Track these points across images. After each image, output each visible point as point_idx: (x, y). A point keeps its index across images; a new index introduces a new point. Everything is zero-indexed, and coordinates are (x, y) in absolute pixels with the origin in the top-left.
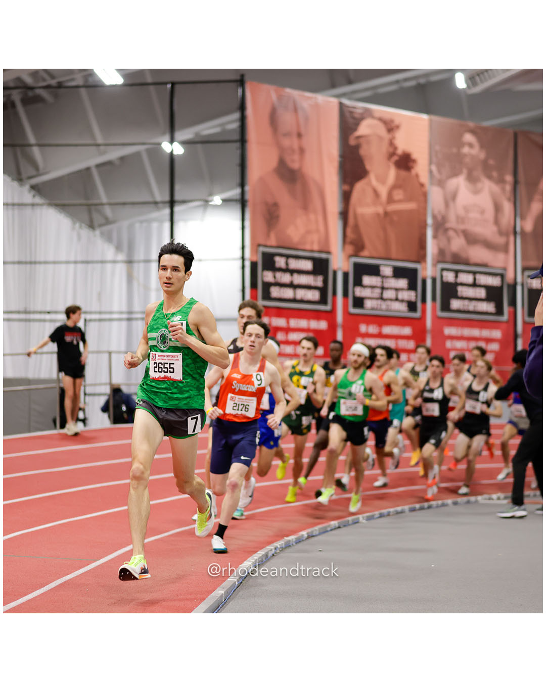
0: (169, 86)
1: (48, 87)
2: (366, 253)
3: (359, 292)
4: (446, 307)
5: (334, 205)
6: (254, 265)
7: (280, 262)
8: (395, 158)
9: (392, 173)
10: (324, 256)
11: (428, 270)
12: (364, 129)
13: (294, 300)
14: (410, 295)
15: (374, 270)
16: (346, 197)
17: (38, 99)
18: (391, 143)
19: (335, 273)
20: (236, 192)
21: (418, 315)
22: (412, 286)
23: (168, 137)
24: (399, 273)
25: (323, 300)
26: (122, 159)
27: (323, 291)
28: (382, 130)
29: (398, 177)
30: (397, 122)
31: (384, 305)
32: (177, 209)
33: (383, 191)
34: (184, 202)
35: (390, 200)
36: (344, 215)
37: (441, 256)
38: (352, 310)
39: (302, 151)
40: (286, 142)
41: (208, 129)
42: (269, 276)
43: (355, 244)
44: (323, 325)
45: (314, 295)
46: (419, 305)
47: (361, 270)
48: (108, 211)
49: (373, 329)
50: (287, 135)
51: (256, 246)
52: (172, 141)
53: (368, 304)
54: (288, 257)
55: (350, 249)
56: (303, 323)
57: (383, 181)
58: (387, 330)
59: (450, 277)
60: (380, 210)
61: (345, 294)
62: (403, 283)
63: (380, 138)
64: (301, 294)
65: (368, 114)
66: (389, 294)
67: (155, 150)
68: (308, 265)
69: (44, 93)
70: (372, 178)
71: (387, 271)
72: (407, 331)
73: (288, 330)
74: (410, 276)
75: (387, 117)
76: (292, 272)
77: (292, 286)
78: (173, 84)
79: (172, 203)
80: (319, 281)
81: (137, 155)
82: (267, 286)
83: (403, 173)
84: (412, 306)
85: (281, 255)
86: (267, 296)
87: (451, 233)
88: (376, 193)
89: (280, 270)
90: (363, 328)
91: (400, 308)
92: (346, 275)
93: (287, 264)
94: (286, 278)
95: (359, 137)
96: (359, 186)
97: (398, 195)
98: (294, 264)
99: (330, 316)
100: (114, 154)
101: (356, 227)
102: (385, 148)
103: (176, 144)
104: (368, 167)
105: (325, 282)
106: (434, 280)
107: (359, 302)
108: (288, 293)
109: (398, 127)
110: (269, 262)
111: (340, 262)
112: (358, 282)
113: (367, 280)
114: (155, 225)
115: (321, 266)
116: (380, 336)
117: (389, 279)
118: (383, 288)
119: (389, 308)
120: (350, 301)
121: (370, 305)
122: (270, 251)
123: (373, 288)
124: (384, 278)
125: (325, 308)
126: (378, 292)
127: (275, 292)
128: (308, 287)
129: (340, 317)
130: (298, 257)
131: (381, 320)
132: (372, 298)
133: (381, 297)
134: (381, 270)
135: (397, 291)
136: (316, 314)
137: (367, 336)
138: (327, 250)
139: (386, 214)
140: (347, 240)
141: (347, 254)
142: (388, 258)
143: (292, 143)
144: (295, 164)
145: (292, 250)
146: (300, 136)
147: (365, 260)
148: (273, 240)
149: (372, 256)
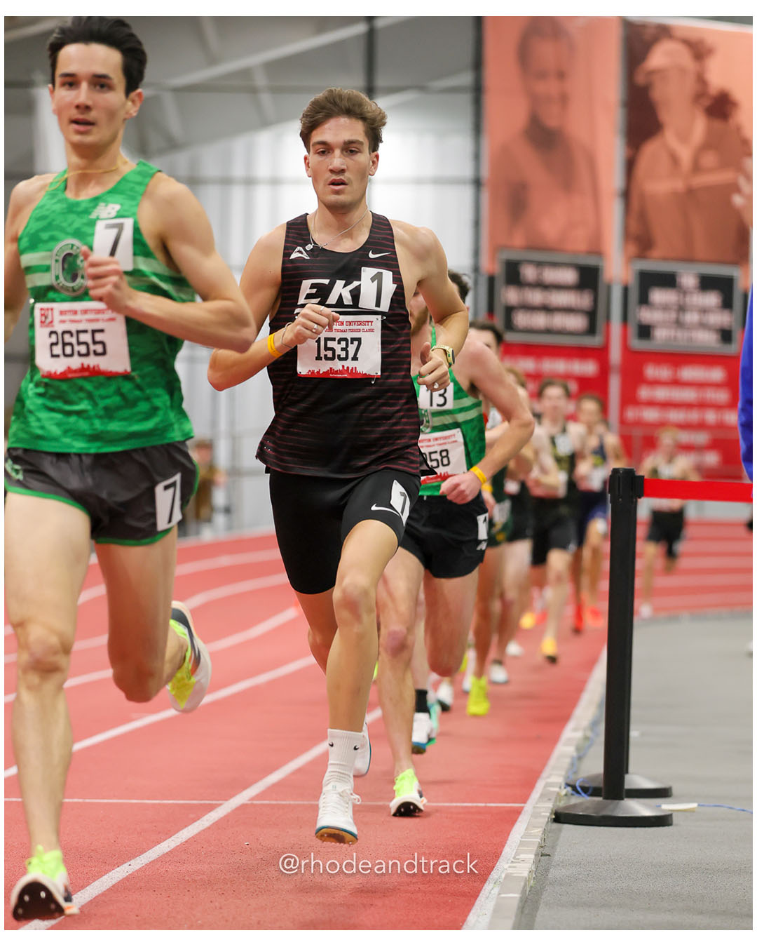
2: (656, 253)
3: (646, 315)
5: (612, 177)
6: (491, 280)
7: (529, 273)
8: (707, 102)
9: (700, 126)
10: (590, 261)
12: (659, 57)
13: (548, 331)
14: (722, 319)
15: (668, 281)
18: (701, 80)
19: (609, 288)
21: (734, 349)
22: (727, 304)
24: (707, 283)
25: (591, 330)
27: (592, 315)
28: (685, 58)
29: (710, 133)
30: (710, 40)
31: (682, 335)
33: (685, 154)
35: (696, 168)
38: (637, 344)
39: (564, 99)
40: (542, 88)
42: (511, 295)
43: (639, 237)
44: (588, 368)
45: (576, 322)
46: (737, 335)
47: (650, 281)
49: (664, 373)
50: (542, 75)
51: (496, 249)
54: (539, 264)
55: (633, 249)
56: (560, 365)
57: (684, 137)
58: (689, 373)
60: (679, 185)
61: (625, 319)
62: (712, 299)
63: (682, 71)
64: (560, 321)
65: (665, 32)
66: (691, 317)
68: (569, 276)
70: (670, 137)
71: (688, 280)
72: (717, 374)
73: (537, 377)
74: (723, 287)
75: (693, 36)
76: (546, 287)
77: (547, 309)
80: (584, 300)
82: (509, 310)
83: (717, 124)
84: (726, 335)
85: (530, 262)
86: (509, 325)
88: (675, 160)
89: (529, 286)
90: (651, 371)
91: (707, 340)
92: (626, 290)
93: (539, 275)
94: (536, 297)
95: (651, 73)
97: (709, 159)
98: (551, 275)
99: (600, 354)
101: (643, 217)
102: (690, 86)
105: (595, 301)
107: (645, 331)
108: (540, 320)
110: (513, 274)
111: (618, 268)
112: (644, 300)
113: (659, 296)
115: (589, 278)
116: (676, 383)
117: (691, 293)
118: (682, 309)
119: (690, 339)
120: (632, 330)
121: (662, 335)
122: (514, 256)
123: (665, 308)
124: (684, 292)
125: (595, 341)
126: (673, 315)
127: (521, 319)
128: (568, 310)
129: (615, 355)
130: (555, 265)
131: (678, 358)
132: (665, 324)
133: (679, 324)
134: (678, 280)
135: (704, 311)
136: (580, 352)
137: (658, 383)
138: (598, 252)
139: (691, 192)
140: (627, 235)
141: (629, 260)
142: (690, 260)
143: (549, 87)
144: (552, 121)
145: (546, 254)
146: (561, 75)
147: (653, 265)
148: (519, 240)
149: (665, 259)
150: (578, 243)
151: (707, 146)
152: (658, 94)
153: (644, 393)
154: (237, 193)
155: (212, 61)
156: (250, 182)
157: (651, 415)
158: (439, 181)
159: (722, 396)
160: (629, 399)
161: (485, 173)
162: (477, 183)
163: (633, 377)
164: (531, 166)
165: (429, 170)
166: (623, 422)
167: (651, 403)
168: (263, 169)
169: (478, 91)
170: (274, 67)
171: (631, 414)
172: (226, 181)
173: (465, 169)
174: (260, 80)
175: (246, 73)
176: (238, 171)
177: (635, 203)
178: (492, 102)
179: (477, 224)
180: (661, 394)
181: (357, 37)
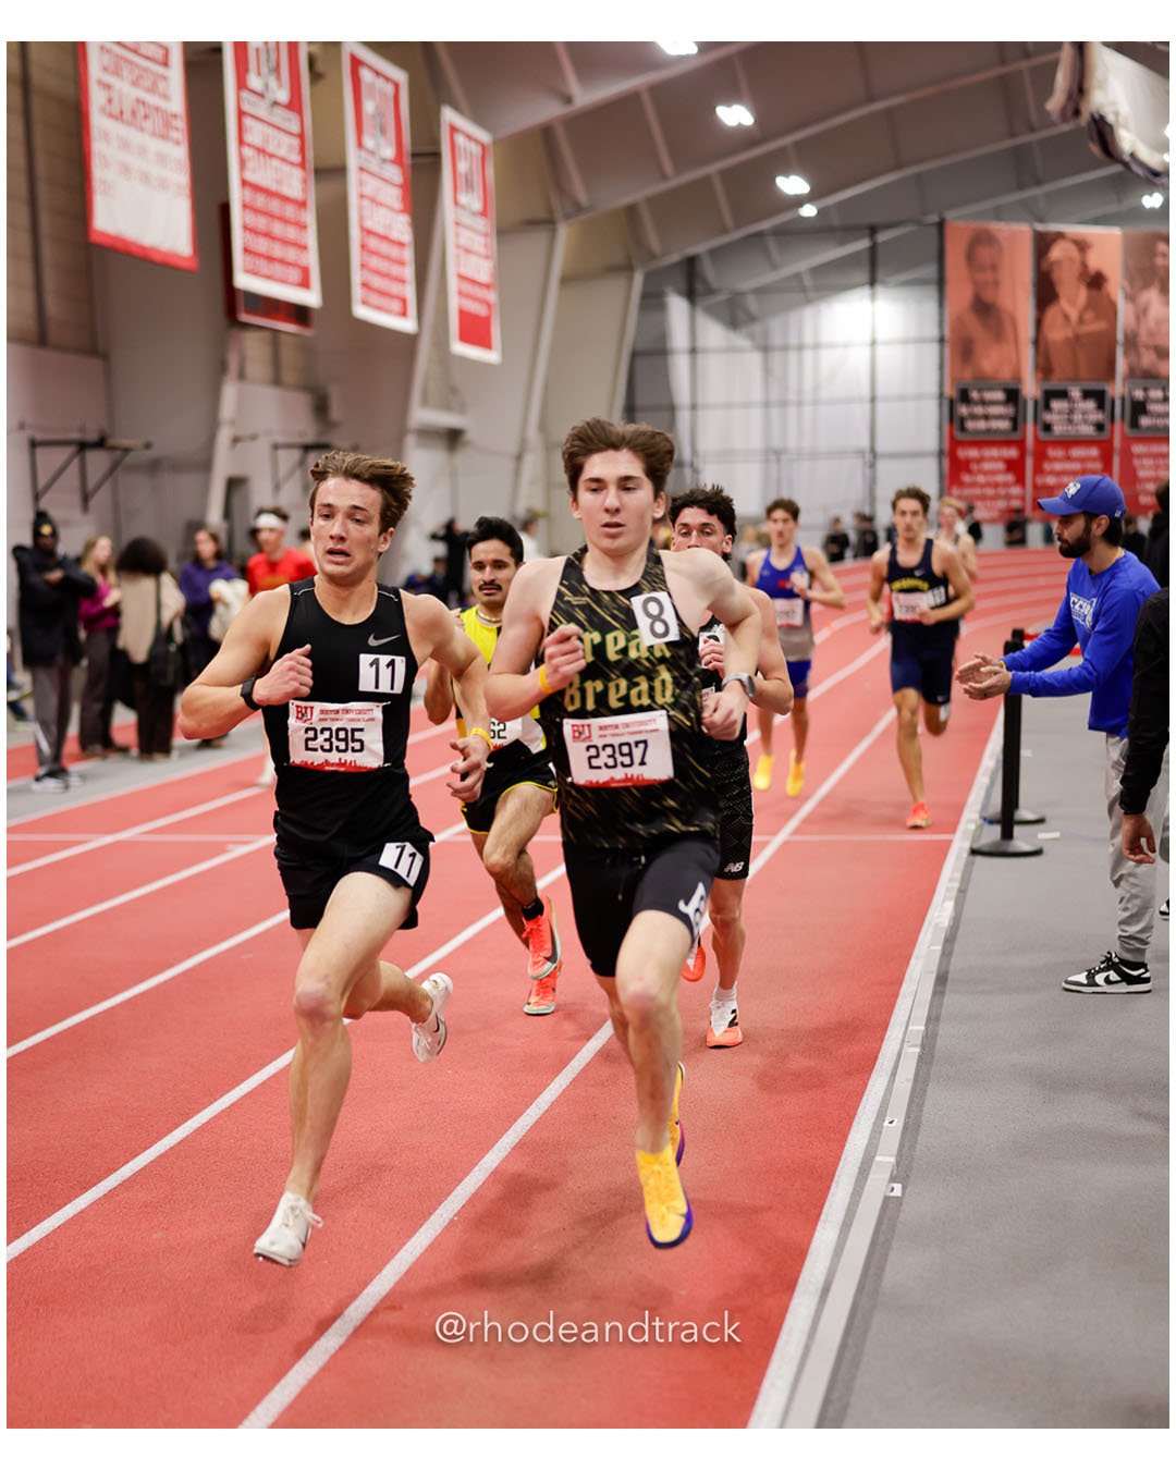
2: (1055, 377)
3: (1048, 417)
4: (1135, 424)
5: (1027, 329)
6: (952, 403)
7: (975, 395)
9: (1083, 295)
11: (1117, 389)
12: (1056, 253)
13: (989, 431)
14: (1098, 416)
15: (1063, 394)
16: (1039, 323)
18: (1083, 264)
19: (1025, 402)
21: (1105, 435)
22: (1101, 406)
24: (1087, 395)
25: (1015, 428)
27: (1014, 419)
28: (1073, 252)
29: (1088, 298)
30: (1088, 238)
31: (1072, 429)
33: (1073, 314)
35: (1081, 321)
36: (1037, 342)
37: (1134, 374)
38: (1042, 436)
39: (996, 283)
40: (981, 277)
42: (963, 410)
43: (1044, 368)
44: (1013, 453)
45: (1004, 425)
46: (1108, 426)
47: (1050, 395)
49: (1060, 453)
50: (982, 269)
51: (954, 380)
55: (1040, 375)
56: (994, 452)
57: (1073, 303)
58: (1076, 452)
59: (1139, 394)
60: (1070, 334)
61: (1035, 420)
62: (1091, 405)
63: (1072, 260)
64: (993, 424)
65: (1061, 235)
66: (1077, 417)
68: (999, 395)
70: (1064, 303)
71: (1076, 393)
72: (1094, 452)
73: (980, 460)
74: (1098, 397)
76: (985, 404)
77: (986, 417)
80: (1009, 410)
82: (962, 420)
83: (1094, 293)
84: (1100, 427)
86: (963, 429)
87: (1143, 350)
88: (1066, 317)
89: (976, 403)
90: (1052, 452)
91: (1087, 430)
92: (1036, 403)
93: (981, 396)
94: (979, 410)
95: (1052, 264)
96: (1052, 313)
97: (1089, 315)
98: (989, 396)
99: (1021, 444)
101: (1047, 358)
102: (1076, 269)
104: (1059, 289)
105: (1017, 412)
106: (1123, 399)
107: (1048, 427)
108: (982, 425)
109: (1090, 246)
110: (964, 397)
111: (1031, 389)
112: (1047, 407)
113: (1056, 405)
115: (1013, 396)
116: (1068, 458)
117: (1077, 401)
118: (1071, 412)
119: (1077, 431)
120: (1039, 427)
121: (1058, 429)
123: (1060, 412)
124: (1073, 401)
125: (1016, 436)
126: (1066, 416)
127: (970, 425)
128: (1000, 417)
129: (1029, 444)
130: (991, 389)
131: (1068, 443)
132: (1060, 422)
133: (1070, 421)
134: (1068, 393)
135: (1085, 412)
136: (1008, 443)
137: (1056, 459)
138: (1018, 378)
139: (1077, 337)
140: (1037, 367)
141: (1037, 381)
142: (1076, 379)
143: (988, 276)
144: (988, 296)
145: (986, 383)
146: (994, 268)
147: (1054, 385)
148: (968, 374)
149: (1060, 381)
150: (1006, 374)
151: (1087, 307)
152: (1056, 276)
153: (1047, 466)
154: (793, 356)
155: (774, 267)
156: (800, 348)
157: (1051, 480)
158: (920, 341)
159: (1098, 466)
160: (1038, 470)
161: (947, 333)
162: (941, 340)
163: (1041, 457)
164: (975, 327)
165: (912, 333)
166: (1035, 487)
167: (1052, 473)
168: (808, 339)
169: (941, 283)
170: (817, 271)
171: (1040, 480)
172: (785, 348)
173: (933, 332)
174: (808, 281)
175: (798, 276)
176: (793, 340)
177: (1042, 347)
178: (950, 289)
179: (941, 367)
180: (1058, 466)
181: (863, 250)
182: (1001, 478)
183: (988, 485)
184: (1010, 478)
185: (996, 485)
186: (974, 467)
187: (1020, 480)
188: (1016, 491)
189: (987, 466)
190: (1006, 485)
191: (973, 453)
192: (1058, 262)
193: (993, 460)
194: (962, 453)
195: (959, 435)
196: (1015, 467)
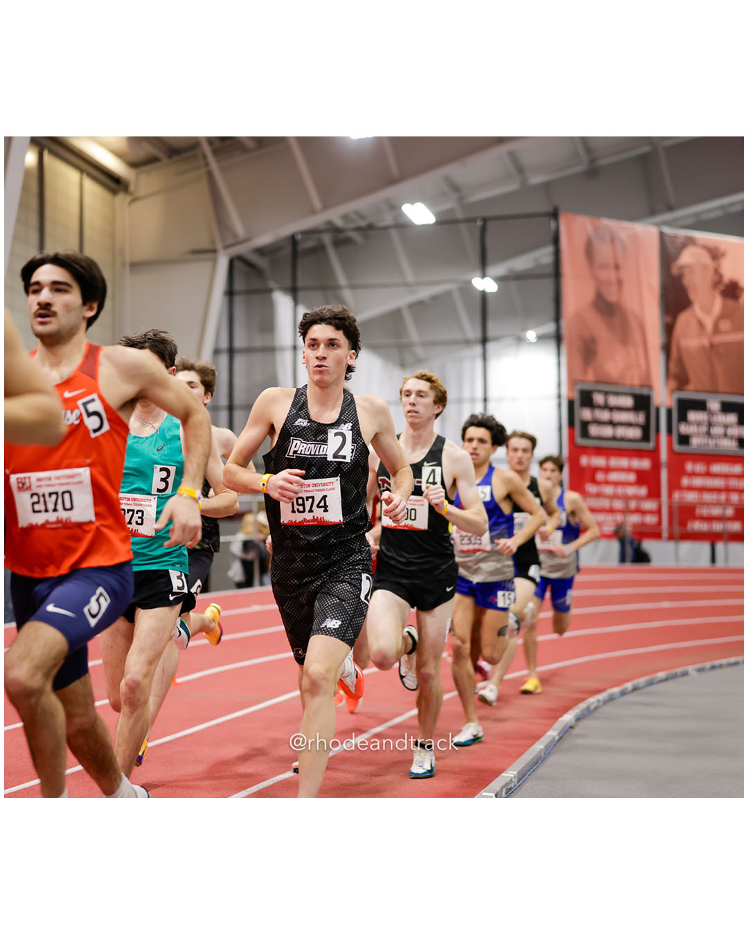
0: (479, 223)
1: (359, 229)
2: (691, 387)
3: (684, 429)
5: (655, 337)
6: (571, 403)
7: (599, 399)
8: (721, 287)
9: (718, 303)
10: (645, 392)
12: (687, 258)
13: (614, 438)
15: (701, 406)
16: (669, 330)
17: (348, 241)
18: (717, 272)
19: (658, 410)
20: (550, 328)
23: (479, 272)
24: (727, 407)
25: (646, 437)
26: (434, 298)
27: (646, 429)
28: (706, 258)
29: (724, 306)
30: (722, 248)
31: (711, 442)
32: (491, 346)
33: (709, 322)
34: (496, 339)
35: (716, 330)
36: (667, 348)
38: (679, 448)
39: (620, 283)
40: (603, 275)
41: (522, 263)
42: (586, 414)
43: (679, 378)
44: (645, 464)
45: (635, 433)
47: (685, 406)
48: (420, 351)
49: (700, 468)
50: (604, 266)
51: (572, 382)
52: (484, 276)
53: (695, 441)
54: (606, 393)
55: (673, 384)
56: (624, 462)
57: (708, 311)
58: (716, 468)
60: (706, 342)
61: (670, 431)
62: (732, 418)
63: (704, 267)
64: (621, 432)
65: (690, 241)
66: (717, 430)
67: (467, 288)
68: (628, 402)
69: (355, 236)
70: (697, 309)
71: (714, 405)
72: (738, 469)
73: (607, 470)
74: (739, 410)
76: (611, 409)
77: (612, 423)
78: (485, 220)
79: (484, 341)
80: (641, 418)
81: (448, 294)
82: (585, 425)
83: (730, 302)
85: (600, 391)
86: (585, 434)
88: (701, 325)
89: (599, 407)
90: (689, 467)
91: (729, 445)
92: (669, 412)
93: (606, 400)
94: (605, 415)
95: (681, 268)
96: (684, 319)
97: (725, 325)
98: (613, 401)
99: (654, 454)
100: (424, 293)
102: (709, 277)
103: (487, 279)
104: (692, 296)
105: (647, 418)
107: (684, 440)
108: (608, 431)
109: (723, 255)
110: (586, 399)
111: (663, 397)
112: (683, 418)
113: (693, 416)
114: (467, 365)
115: (642, 403)
116: (708, 474)
117: (717, 414)
118: (710, 425)
119: (717, 444)
120: (675, 438)
121: (697, 442)
122: (587, 387)
123: (699, 424)
124: (711, 413)
125: (651, 445)
126: (704, 429)
127: (594, 430)
128: (629, 425)
129: (664, 455)
130: (617, 394)
131: (708, 457)
132: (698, 435)
133: (708, 434)
134: (708, 405)
135: (726, 426)
136: (639, 454)
137: (693, 474)
139: (712, 346)
140: (668, 374)
141: (671, 391)
142: (715, 392)
143: (609, 275)
144: (612, 297)
145: (611, 386)
146: (617, 267)
148: (590, 376)
149: (697, 391)
150: (634, 380)
151: (723, 316)
152: (687, 281)
153: (685, 481)
157: (691, 497)
160: (674, 485)
163: (677, 472)
164: (598, 327)
166: (672, 503)
167: (690, 488)
169: (558, 276)
171: (676, 495)
177: (674, 355)
180: (698, 482)
182: (631, 491)
183: (615, 497)
184: (643, 491)
185: (626, 498)
186: (600, 476)
187: (654, 493)
188: (649, 505)
189: (614, 476)
190: (637, 498)
191: (599, 461)
192: (688, 267)
193: (623, 469)
194: (584, 461)
195: (580, 441)
196: (648, 479)
